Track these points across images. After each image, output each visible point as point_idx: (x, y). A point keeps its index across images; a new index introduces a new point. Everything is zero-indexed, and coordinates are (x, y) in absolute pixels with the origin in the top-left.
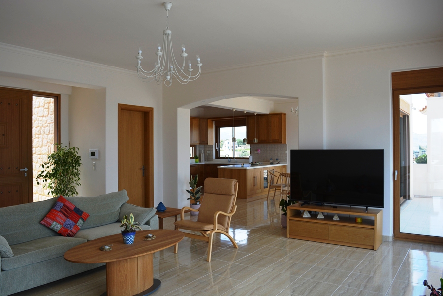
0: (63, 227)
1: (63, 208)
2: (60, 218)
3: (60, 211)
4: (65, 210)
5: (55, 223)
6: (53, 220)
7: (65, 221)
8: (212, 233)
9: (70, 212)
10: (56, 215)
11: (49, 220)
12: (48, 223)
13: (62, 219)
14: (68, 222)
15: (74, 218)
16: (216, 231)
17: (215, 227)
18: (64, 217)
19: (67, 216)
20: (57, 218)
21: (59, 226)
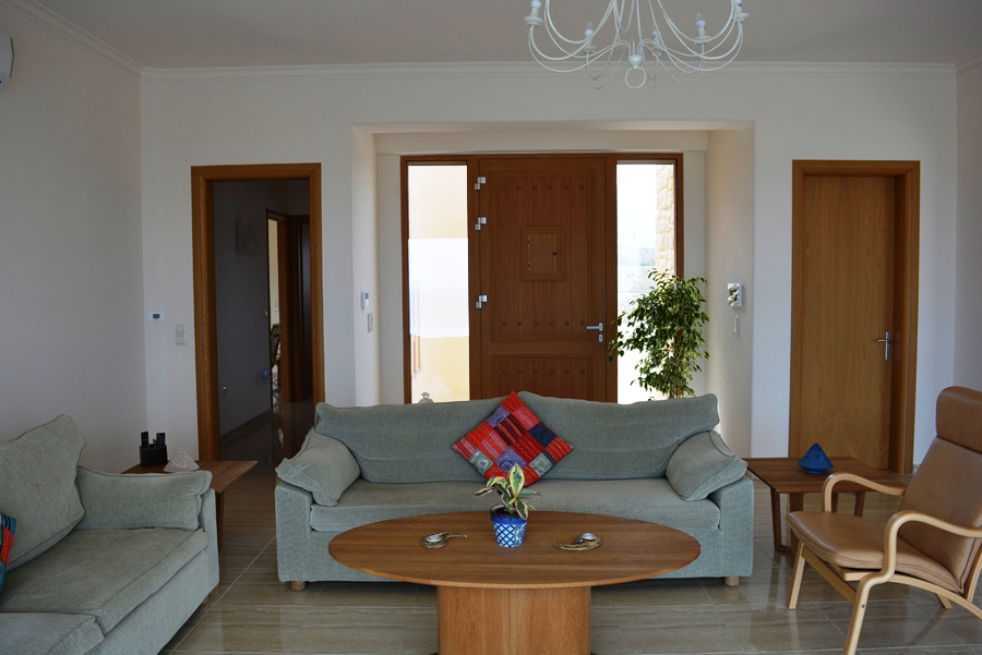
0: (495, 465)
1: (504, 423)
2: (491, 443)
3: (496, 429)
4: (510, 429)
5: (478, 453)
6: (477, 446)
7: (502, 453)
8: (869, 578)
9: (520, 434)
10: (484, 436)
11: (467, 445)
12: (465, 450)
13: (496, 447)
14: (507, 457)
15: (526, 450)
16: (888, 577)
17: (885, 562)
18: (501, 444)
19: (509, 443)
20: (485, 443)
21: (486, 461)
